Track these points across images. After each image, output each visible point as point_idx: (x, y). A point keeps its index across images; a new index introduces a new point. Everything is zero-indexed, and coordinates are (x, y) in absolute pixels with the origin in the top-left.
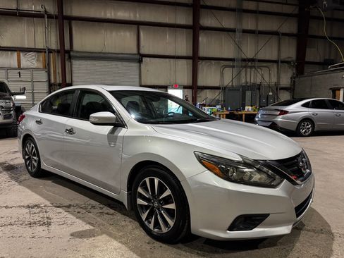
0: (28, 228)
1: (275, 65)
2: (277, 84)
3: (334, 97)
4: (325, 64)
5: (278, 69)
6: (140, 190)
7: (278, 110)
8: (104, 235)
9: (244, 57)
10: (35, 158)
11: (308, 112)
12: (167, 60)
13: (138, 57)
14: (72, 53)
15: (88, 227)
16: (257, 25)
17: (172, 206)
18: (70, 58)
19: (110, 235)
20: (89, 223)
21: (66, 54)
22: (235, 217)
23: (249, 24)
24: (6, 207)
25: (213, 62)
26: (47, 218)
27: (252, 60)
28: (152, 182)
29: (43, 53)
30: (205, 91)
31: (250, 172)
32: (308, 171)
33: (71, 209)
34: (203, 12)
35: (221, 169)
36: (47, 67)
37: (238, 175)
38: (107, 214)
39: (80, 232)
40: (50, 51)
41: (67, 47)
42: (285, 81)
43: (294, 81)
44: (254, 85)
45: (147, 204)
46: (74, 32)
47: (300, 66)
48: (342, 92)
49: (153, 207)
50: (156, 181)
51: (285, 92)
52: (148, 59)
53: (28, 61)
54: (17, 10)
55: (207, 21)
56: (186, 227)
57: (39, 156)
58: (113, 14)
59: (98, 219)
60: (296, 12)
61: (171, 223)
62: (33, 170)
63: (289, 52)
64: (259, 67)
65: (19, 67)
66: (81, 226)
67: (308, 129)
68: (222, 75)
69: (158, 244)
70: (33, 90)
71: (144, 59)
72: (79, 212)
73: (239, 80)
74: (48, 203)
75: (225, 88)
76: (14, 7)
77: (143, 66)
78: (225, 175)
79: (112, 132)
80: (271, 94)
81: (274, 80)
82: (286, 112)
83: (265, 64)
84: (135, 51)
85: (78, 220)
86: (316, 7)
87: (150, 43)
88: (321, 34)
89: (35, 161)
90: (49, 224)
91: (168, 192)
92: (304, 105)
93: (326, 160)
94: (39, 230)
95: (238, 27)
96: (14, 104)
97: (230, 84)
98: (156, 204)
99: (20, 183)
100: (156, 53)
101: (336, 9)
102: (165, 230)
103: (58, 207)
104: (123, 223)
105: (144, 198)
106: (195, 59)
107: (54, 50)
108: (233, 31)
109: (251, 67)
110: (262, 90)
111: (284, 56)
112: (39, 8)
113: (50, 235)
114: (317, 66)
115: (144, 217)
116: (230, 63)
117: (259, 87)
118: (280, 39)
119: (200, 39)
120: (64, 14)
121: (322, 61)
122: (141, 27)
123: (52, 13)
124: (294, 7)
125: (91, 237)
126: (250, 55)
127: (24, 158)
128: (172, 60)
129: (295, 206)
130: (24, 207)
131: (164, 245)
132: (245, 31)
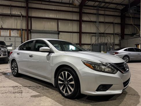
0: (13, 94)
1: (113, 35)
2: (114, 43)
3: (137, 47)
4: (132, 35)
5: (114, 37)
6: (60, 77)
7: (115, 52)
8: (45, 97)
9: (100, 32)
10: (16, 69)
11: (127, 53)
12: (69, 33)
13: (58, 32)
14: (31, 31)
15: (38, 94)
16: (105, 20)
17: (73, 83)
18: (31, 32)
19: (47, 96)
20: (38, 92)
21: (29, 31)
22: (99, 85)
23: (102, 19)
24: (4, 87)
25: (88, 34)
26: (21, 91)
27: (103, 33)
28: (65, 73)
29: (20, 31)
30: (85, 45)
31: (104, 68)
32: (128, 69)
33: (31, 88)
34: (83, 15)
35: (93, 66)
36: (21, 36)
37: (99, 69)
38: (46, 89)
39: (34, 95)
40: (23, 30)
41: (29, 28)
42: (117, 41)
43: (120, 42)
44: (104, 43)
45: (62, 83)
46: (32, 23)
47: (123, 36)
48: (140, 46)
49: (65, 84)
50: (66, 73)
51: (117, 46)
52: (62, 33)
53: (14, 34)
54: (10, 14)
55: (85, 18)
56: (78, 91)
57: (18, 68)
58: (48, 16)
59: (42, 91)
60: (120, 15)
61: (72, 90)
62: (15, 74)
63: (118, 30)
64: (106, 36)
65: (10, 36)
66: (35, 93)
67: (127, 60)
68: (91, 39)
69: (67, 99)
70: (15, 45)
71: (60, 33)
72: (34, 89)
73: (98, 41)
74: (21, 86)
75: (92, 44)
76: (9, 13)
77: (59, 36)
78: (94, 68)
79: (48, 55)
80: (111, 47)
81: (112, 41)
82: (118, 53)
83: (108, 35)
84: (56, 30)
85: (33, 91)
86: (127, 13)
87: (63, 27)
88: (130, 23)
89: (16, 70)
90: (22, 93)
91: (71, 77)
92: (125, 50)
93: (135, 71)
94: (17, 95)
95: (97, 21)
96: (7, 50)
97: (95, 43)
98: (66, 83)
99: (9, 79)
100: (65, 31)
101: (135, 14)
102: (70, 93)
103: (25, 87)
104: (52, 92)
105: (61, 81)
106: (80, 33)
107: (24, 29)
108: (95, 22)
109: (103, 36)
110: (108, 45)
111: (116, 32)
112: (19, 13)
113: (22, 96)
114: (129, 36)
115: (61, 89)
116: (95, 35)
117: (106, 44)
118: (114, 25)
119: (82, 25)
120: (29, 15)
121: (131, 34)
122: (59, 20)
123: (24, 15)
124: (119, 13)
125: (39, 97)
126: (102, 31)
127: (11, 69)
128: (71, 33)
129: (123, 82)
130: (11, 87)
131: (70, 100)
132: (100, 22)
